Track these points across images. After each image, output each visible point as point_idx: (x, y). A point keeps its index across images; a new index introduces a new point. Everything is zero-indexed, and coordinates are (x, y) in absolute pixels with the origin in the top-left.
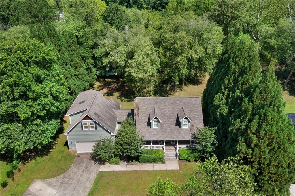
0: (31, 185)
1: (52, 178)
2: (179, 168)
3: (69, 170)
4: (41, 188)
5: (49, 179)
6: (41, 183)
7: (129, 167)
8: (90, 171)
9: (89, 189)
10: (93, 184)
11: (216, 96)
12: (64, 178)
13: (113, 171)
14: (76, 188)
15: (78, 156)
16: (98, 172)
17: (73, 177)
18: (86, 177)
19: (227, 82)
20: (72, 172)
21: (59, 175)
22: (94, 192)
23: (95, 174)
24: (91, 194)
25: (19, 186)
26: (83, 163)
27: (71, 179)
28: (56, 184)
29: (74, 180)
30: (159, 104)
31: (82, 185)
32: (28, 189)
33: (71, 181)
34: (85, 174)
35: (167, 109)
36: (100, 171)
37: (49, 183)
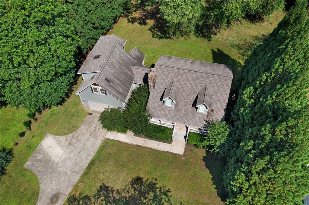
0: (44, 140)
1: (62, 135)
2: (184, 153)
3: (79, 129)
4: (51, 145)
5: (60, 137)
6: (52, 139)
7: (134, 140)
8: (97, 136)
9: (91, 157)
10: (96, 152)
11: (247, 89)
12: (73, 138)
13: (118, 141)
14: (81, 153)
15: (91, 114)
16: (104, 138)
17: (81, 139)
18: (92, 141)
19: (265, 79)
20: (81, 133)
21: (69, 134)
22: (95, 162)
23: (101, 141)
24: (92, 163)
25: (34, 138)
26: (93, 123)
27: (78, 140)
28: (64, 144)
29: (81, 143)
30: (180, 77)
31: (86, 151)
32: (41, 144)
33: (78, 143)
34: (91, 138)
35: (188, 85)
36: (106, 137)
37: (59, 141)
